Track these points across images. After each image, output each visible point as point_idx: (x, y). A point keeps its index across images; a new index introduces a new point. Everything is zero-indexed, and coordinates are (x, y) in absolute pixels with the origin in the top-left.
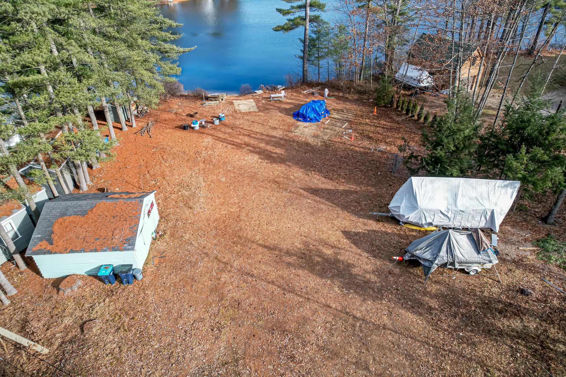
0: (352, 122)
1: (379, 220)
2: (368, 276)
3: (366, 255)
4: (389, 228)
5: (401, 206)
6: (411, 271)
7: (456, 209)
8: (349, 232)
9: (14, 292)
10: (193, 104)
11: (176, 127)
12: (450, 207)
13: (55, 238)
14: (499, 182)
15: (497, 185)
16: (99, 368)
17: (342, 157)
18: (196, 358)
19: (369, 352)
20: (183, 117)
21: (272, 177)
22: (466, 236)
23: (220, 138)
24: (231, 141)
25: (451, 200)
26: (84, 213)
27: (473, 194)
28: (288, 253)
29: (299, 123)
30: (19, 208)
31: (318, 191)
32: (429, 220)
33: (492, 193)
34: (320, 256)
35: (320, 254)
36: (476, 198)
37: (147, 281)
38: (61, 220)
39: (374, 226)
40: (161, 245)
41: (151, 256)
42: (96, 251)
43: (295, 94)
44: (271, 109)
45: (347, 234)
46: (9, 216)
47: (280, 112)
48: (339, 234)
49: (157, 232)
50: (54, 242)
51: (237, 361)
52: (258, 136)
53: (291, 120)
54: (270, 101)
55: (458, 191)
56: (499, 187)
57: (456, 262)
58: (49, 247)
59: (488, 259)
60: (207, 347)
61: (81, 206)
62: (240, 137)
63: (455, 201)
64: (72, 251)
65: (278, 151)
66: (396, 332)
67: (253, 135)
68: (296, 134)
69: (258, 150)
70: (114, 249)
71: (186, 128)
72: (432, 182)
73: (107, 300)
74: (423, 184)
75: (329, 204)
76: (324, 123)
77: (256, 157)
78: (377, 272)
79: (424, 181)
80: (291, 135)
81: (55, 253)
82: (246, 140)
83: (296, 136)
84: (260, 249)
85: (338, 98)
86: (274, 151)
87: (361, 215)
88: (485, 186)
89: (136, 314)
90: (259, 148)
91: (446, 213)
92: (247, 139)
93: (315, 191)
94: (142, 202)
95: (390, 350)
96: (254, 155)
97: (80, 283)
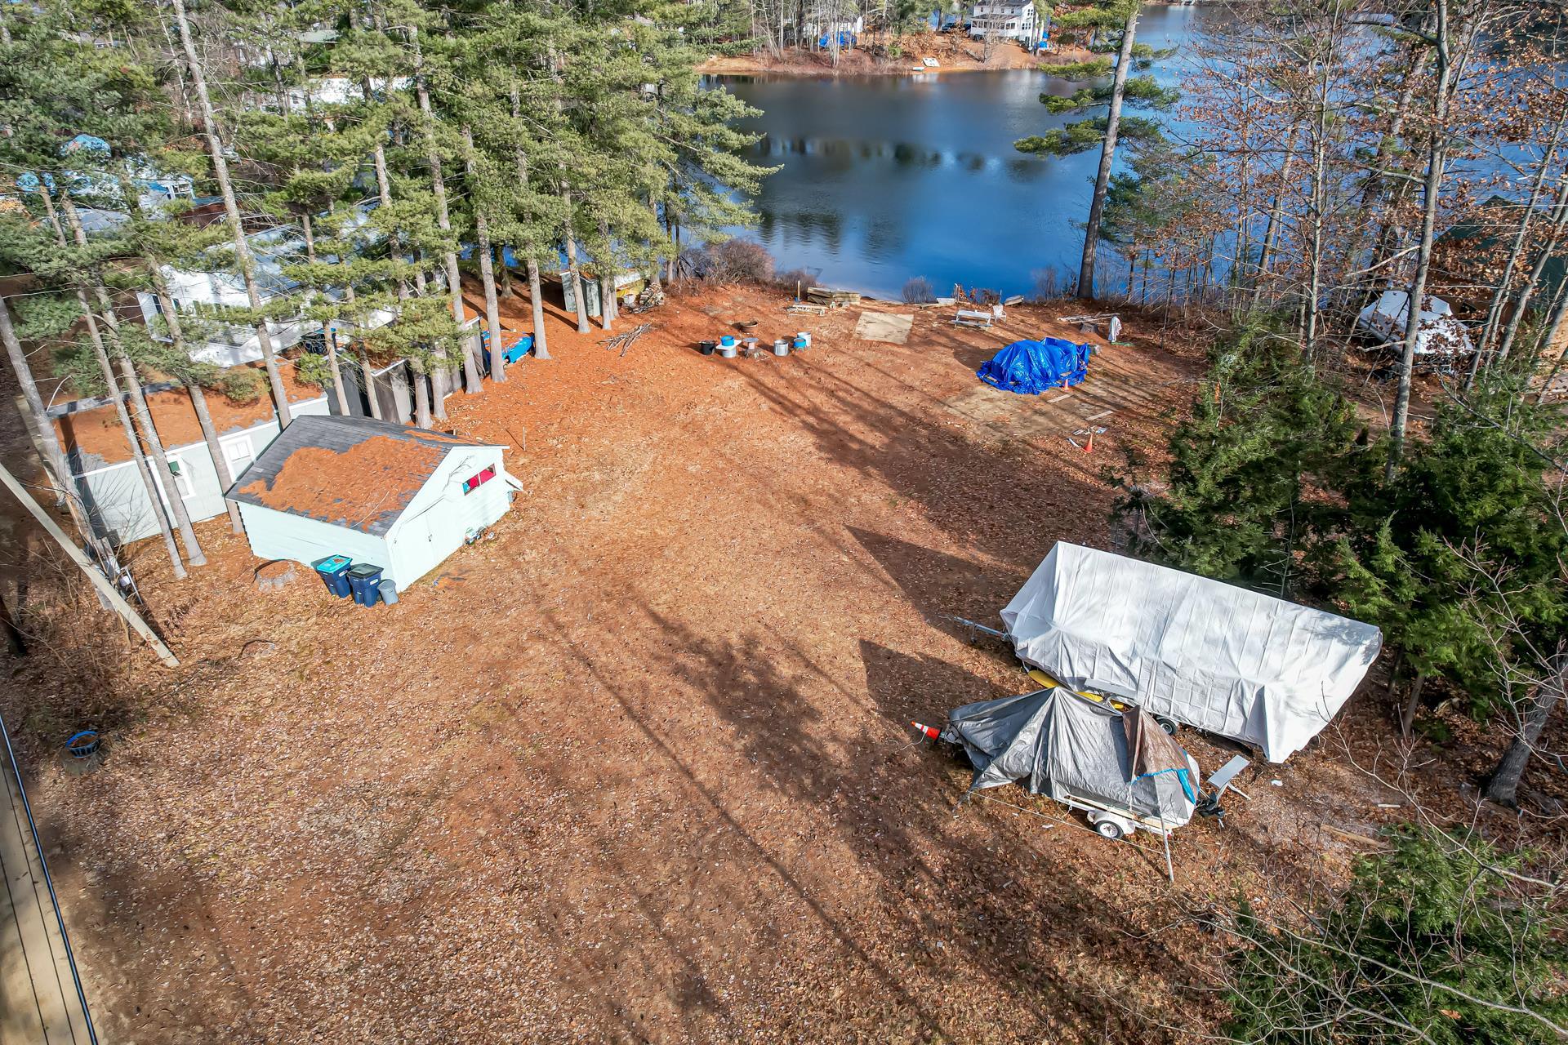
0: (1131, 411)
1: (977, 642)
2: (830, 747)
3: (871, 703)
4: (985, 667)
5: (1020, 613)
6: (951, 773)
7: (1154, 657)
8: (878, 647)
9: (200, 561)
10: (768, 303)
11: (691, 346)
12: (1140, 648)
13: (280, 479)
14: (1308, 615)
15: (1299, 623)
16: (219, 718)
17: (1017, 486)
18: (373, 766)
19: (693, 887)
20: (722, 328)
21: (804, 490)
22: (1108, 720)
23: (762, 384)
24: (782, 396)
25: (1149, 630)
26: (343, 449)
27: (1219, 628)
28: (698, 648)
29: (983, 389)
30: (267, 419)
31: (889, 543)
32: (1080, 672)
33: (1278, 640)
34: (758, 673)
35: (765, 670)
36: (1225, 642)
37: (400, 612)
38: (303, 451)
39: (951, 650)
40: (475, 558)
41: (441, 571)
42: (325, 520)
43: (1033, 320)
44: (940, 344)
45: (870, 650)
46: (245, 427)
47: (957, 355)
48: (852, 644)
49: (483, 532)
50: (275, 487)
51: (436, 797)
52: (854, 398)
53: (965, 375)
54: (952, 326)
55: (1178, 608)
56: (1305, 629)
57: (1053, 781)
58: (263, 494)
59: (1150, 801)
60: (405, 755)
61: (346, 435)
62: (810, 392)
63: (1160, 635)
64: (291, 511)
65: (875, 439)
66: (787, 877)
67: (841, 394)
68: (950, 410)
69: (825, 426)
70: (353, 525)
71: (706, 349)
72: (1110, 567)
73: (314, 619)
74: (1086, 565)
75: (888, 577)
76: (1045, 400)
77: (808, 440)
78: (862, 746)
79: (1089, 561)
80: (936, 410)
81: (266, 506)
82: (817, 401)
83: (946, 415)
84: (647, 623)
85: (1144, 347)
86: (861, 437)
87: (940, 620)
88: (1264, 615)
89: (337, 657)
90: (832, 424)
91: (1125, 662)
92: (819, 399)
93: (875, 542)
94: (446, 452)
95: (739, 906)
96: (806, 434)
97: (291, 577)
